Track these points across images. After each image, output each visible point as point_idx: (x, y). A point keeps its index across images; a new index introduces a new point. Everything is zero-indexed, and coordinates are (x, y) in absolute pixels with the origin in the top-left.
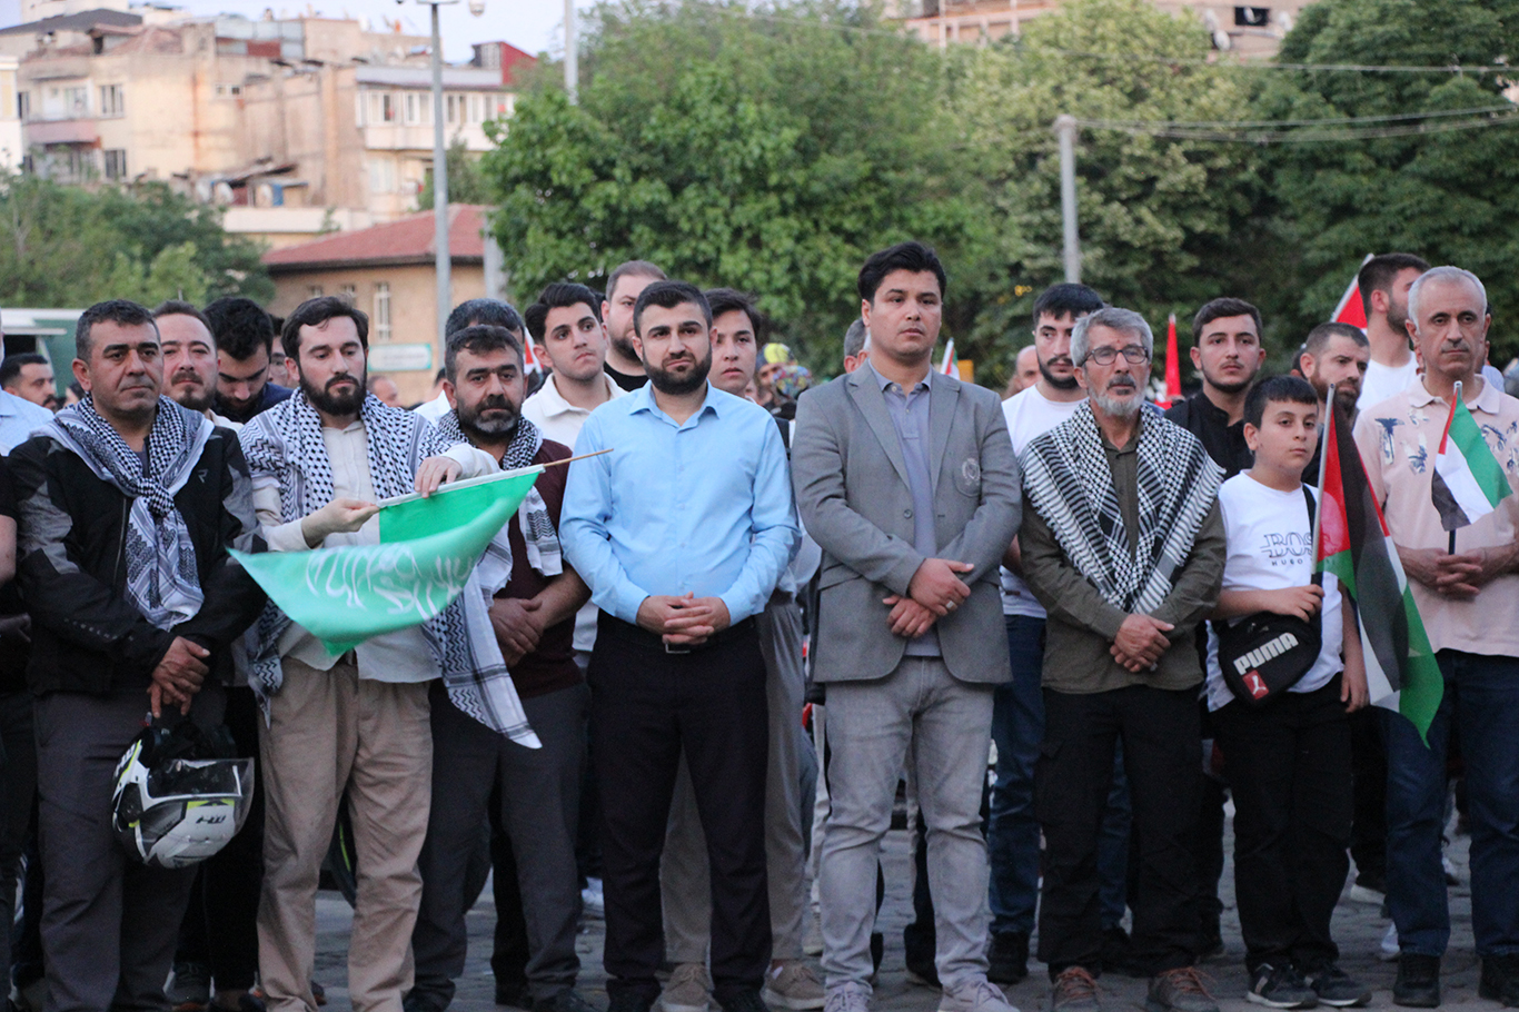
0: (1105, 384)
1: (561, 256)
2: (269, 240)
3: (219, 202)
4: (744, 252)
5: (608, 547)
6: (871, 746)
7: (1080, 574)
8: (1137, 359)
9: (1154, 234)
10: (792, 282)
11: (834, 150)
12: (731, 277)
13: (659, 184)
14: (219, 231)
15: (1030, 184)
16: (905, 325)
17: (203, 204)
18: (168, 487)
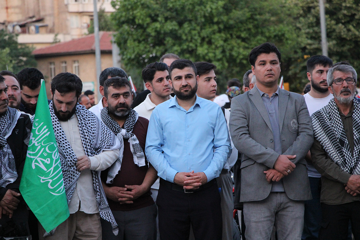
0: (339, 92)
1: (140, 50)
2: (35, 46)
3: (16, 32)
4: (206, 46)
5: (163, 156)
6: (260, 224)
7: (333, 161)
8: (351, 82)
9: (355, 35)
10: (223, 56)
11: (237, 9)
12: (201, 55)
13: (174, 23)
14: (16, 43)
15: (309, 18)
16: (267, 73)
17: (10, 33)
18: (5, 136)
